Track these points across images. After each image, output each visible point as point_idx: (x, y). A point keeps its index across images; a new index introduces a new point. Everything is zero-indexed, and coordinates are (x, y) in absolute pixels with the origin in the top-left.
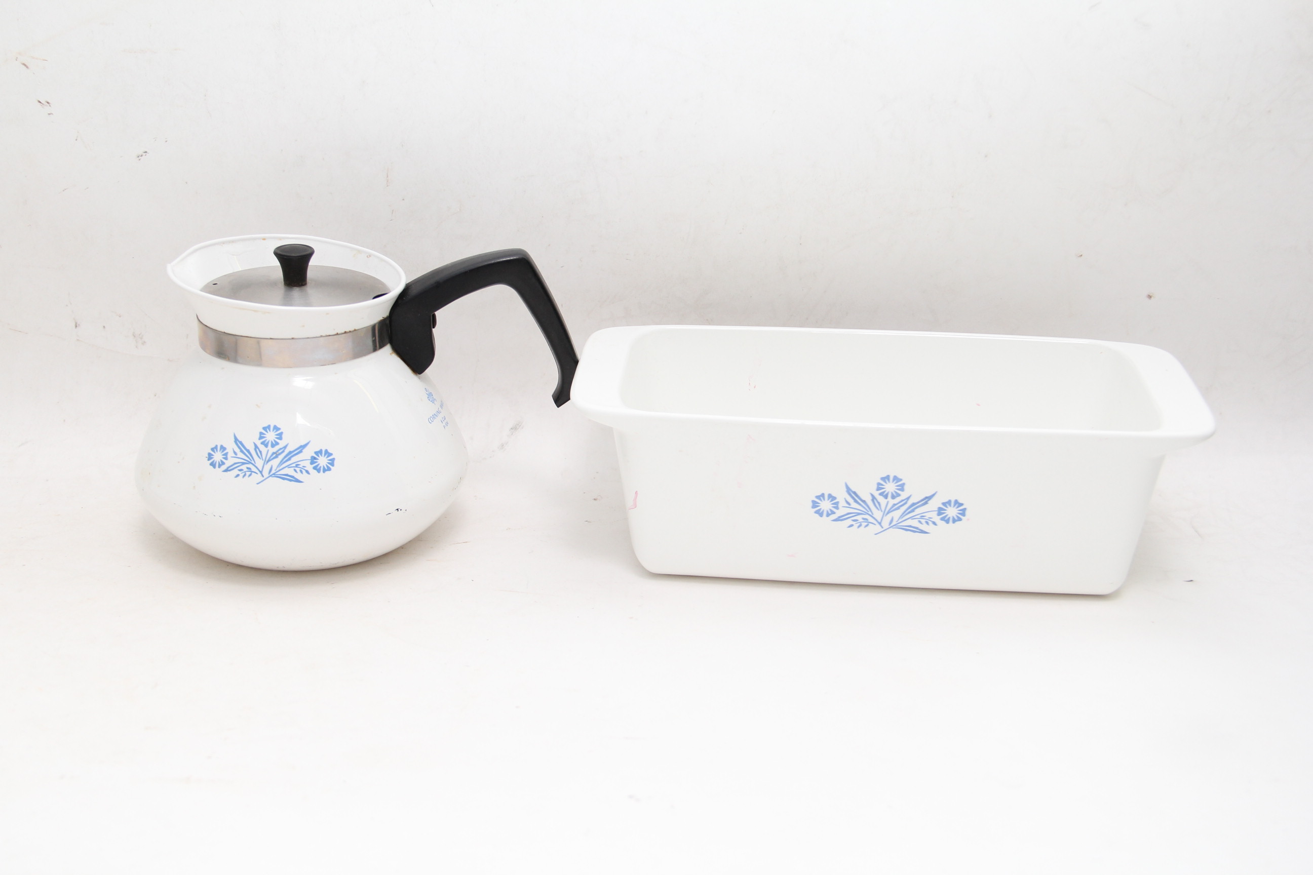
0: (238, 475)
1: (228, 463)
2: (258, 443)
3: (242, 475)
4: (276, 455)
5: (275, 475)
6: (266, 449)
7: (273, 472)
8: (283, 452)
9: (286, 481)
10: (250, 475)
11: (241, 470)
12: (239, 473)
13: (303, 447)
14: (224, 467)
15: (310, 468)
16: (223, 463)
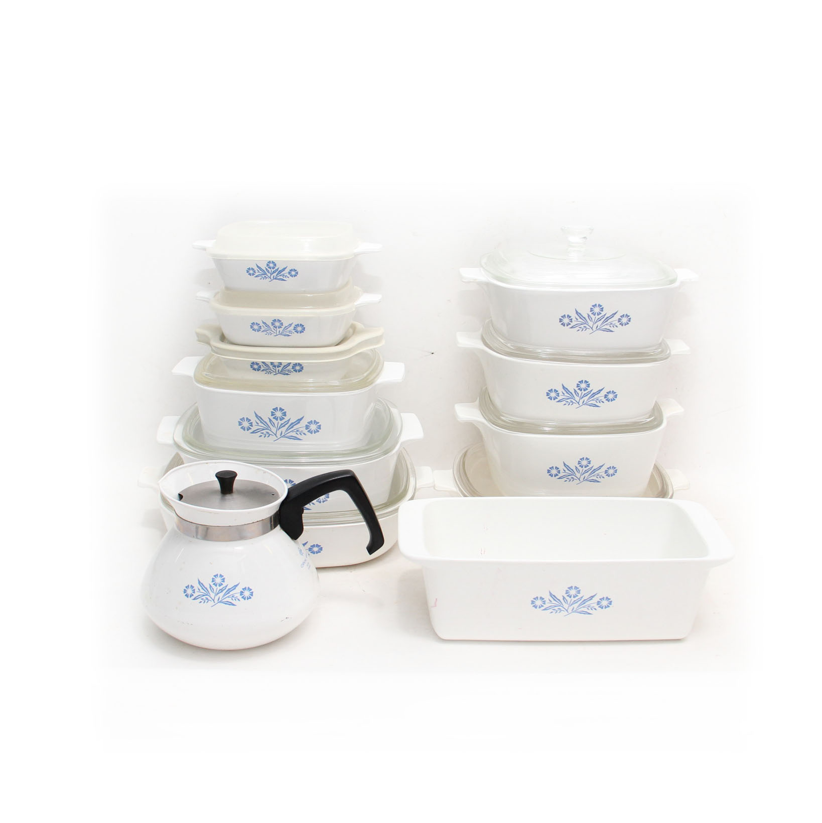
0: (201, 602)
1: (195, 595)
2: (212, 584)
3: (203, 602)
4: (222, 590)
5: (221, 602)
6: (216, 588)
7: (220, 600)
8: (225, 589)
9: (227, 605)
10: (207, 602)
11: (202, 599)
12: (201, 600)
13: (236, 586)
14: (193, 597)
15: (240, 597)
16: (193, 595)
